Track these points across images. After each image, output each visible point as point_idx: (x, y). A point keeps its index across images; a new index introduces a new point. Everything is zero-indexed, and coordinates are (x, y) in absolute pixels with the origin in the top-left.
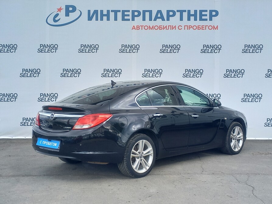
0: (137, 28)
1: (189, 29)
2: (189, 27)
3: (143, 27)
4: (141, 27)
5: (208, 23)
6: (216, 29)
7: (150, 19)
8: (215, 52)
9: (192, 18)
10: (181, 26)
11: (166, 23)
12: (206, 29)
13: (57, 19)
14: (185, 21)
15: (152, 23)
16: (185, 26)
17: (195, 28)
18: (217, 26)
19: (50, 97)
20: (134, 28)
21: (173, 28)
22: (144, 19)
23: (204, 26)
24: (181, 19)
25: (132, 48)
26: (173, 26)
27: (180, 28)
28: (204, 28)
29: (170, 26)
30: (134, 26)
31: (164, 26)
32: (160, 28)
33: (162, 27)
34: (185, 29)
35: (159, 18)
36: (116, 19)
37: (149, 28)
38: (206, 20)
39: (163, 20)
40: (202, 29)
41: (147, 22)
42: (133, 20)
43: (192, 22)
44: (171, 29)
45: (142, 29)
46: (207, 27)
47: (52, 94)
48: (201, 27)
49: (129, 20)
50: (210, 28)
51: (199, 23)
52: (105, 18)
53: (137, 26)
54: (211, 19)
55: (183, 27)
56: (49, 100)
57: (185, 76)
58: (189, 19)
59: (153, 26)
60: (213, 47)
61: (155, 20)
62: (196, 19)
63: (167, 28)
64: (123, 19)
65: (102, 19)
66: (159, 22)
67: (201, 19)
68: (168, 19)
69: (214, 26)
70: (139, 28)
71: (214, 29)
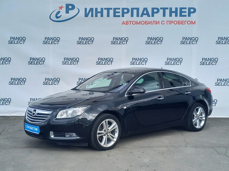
0: (126, 23)
1: (171, 24)
2: (171, 22)
3: (131, 22)
4: (129, 23)
5: (187, 18)
6: (193, 24)
7: (138, 16)
8: (193, 43)
9: (173, 14)
10: (164, 22)
11: (151, 19)
12: (185, 24)
13: (58, 15)
14: (167, 17)
15: (139, 19)
16: (167, 21)
17: (175, 23)
18: (195, 21)
19: (54, 81)
20: (123, 23)
21: (157, 23)
22: (132, 16)
23: (184, 21)
24: (164, 15)
25: (122, 40)
26: (157, 21)
27: (163, 23)
28: (183, 23)
29: (154, 21)
30: (124, 22)
31: (149, 21)
32: (146, 23)
33: (148, 22)
34: (167, 24)
35: (145, 14)
36: (108, 15)
37: (137, 23)
38: (185, 16)
39: (149, 16)
40: (182, 24)
41: (135, 18)
42: (123, 16)
43: (173, 18)
44: (155, 24)
45: (130, 24)
46: (186, 22)
47: (55, 79)
48: (181, 22)
49: (119, 16)
50: (189, 23)
51: (179, 18)
52: (99, 15)
53: (126, 21)
54: (189, 16)
55: (166, 23)
56: (52, 84)
57: (167, 64)
58: (171, 15)
59: (140, 21)
60: (191, 39)
61: (142, 16)
62: (176, 16)
63: (152, 23)
64: (115, 16)
65: (96, 16)
66: (145, 18)
67: (181, 15)
68: (153, 16)
69: (192, 21)
70: (128, 23)
71: (192, 24)
